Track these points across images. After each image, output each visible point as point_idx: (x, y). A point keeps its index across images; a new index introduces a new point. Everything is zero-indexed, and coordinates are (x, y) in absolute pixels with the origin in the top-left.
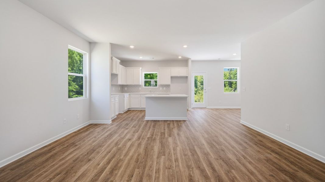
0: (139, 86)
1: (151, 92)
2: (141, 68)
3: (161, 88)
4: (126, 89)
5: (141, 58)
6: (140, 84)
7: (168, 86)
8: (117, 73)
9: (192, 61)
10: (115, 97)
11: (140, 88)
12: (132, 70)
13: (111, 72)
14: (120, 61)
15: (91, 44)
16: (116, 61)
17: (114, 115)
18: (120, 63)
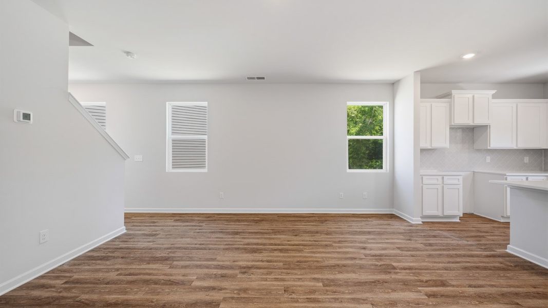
14: (496, 91)
15: (393, 85)
16: (473, 96)
17: (440, 214)
18: (494, 97)
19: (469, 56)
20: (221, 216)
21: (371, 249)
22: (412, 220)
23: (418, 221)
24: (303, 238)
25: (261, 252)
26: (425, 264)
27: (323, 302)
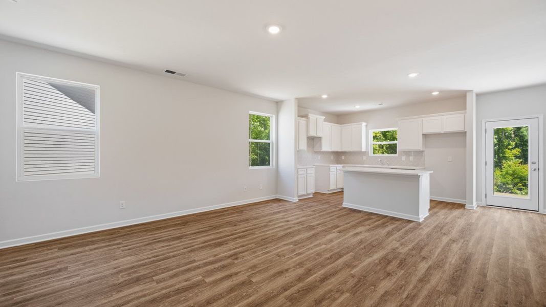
0: (361, 153)
1: (384, 165)
2: (364, 124)
3: (404, 158)
4: (343, 158)
5: (358, 107)
6: (364, 150)
7: (419, 153)
8: (319, 135)
9: (478, 95)
10: (307, 169)
11: (365, 158)
12: (349, 128)
13: (307, 134)
14: (324, 117)
15: (278, 104)
16: (317, 119)
17: (305, 193)
18: (325, 120)
19: (325, 96)
20: (132, 229)
21: (292, 221)
22: (294, 200)
23: (296, 199)
24: (241, 226)
25: (227, 243)
26: (322, 220)
27: (305, 252)
